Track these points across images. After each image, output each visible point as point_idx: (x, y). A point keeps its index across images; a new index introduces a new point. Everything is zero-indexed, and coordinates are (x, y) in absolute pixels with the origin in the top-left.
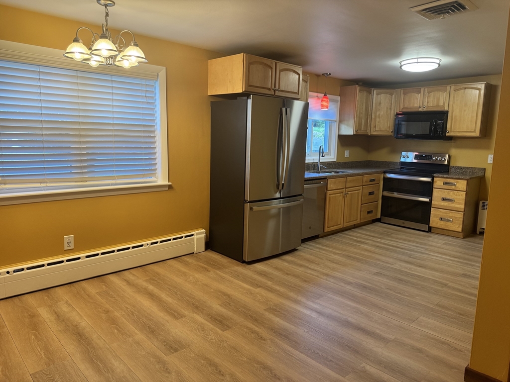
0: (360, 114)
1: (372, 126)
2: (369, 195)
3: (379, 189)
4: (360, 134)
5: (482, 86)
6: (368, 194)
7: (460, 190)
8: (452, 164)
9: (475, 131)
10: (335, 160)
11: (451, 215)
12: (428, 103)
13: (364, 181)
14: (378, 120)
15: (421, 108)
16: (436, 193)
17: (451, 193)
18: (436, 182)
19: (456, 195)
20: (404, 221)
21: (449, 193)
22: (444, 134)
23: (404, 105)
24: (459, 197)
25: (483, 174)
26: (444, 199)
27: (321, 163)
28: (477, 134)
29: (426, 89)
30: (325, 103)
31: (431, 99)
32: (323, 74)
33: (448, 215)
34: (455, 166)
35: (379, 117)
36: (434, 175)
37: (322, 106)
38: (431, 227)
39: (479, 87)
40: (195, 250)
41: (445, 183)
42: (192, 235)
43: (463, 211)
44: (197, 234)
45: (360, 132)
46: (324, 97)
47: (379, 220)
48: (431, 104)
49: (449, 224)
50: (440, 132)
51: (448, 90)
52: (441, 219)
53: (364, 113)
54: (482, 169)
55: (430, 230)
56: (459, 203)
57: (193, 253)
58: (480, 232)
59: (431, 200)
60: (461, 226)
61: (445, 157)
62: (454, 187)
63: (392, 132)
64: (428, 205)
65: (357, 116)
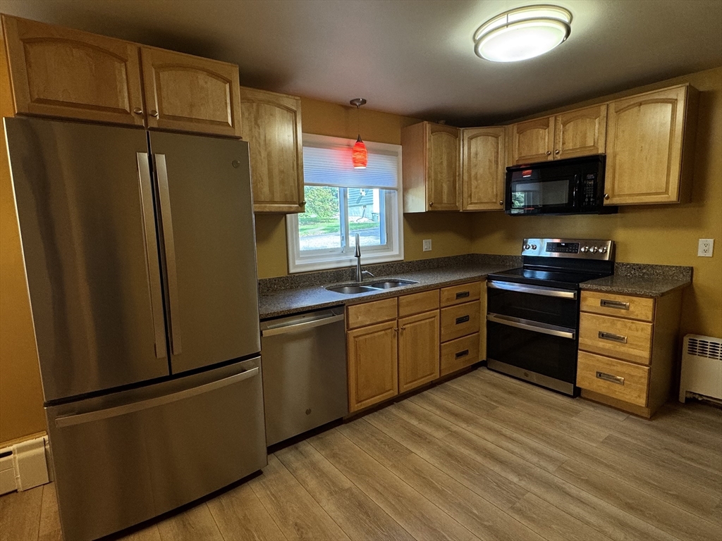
0: (436, 174)
1: (466, 195)
2: (457, 323)
3: (479, 311)
4: (440, 209)
5: (680, 94)
6: (455, 321)
7: (639, 318)
8: (619, 259)
9: (666, 192)
10: (402, 258)
11: (619, 368)
12: (563, 144)
13: (444, 299)
14: (474, 183)
15: (552, 155)
16: (586, 322)
17: (619, 324)
18: (585, 299)
19: (630, 329)
20: (526, 371)
21: (613, 324)
22: (598, 202)
23: (520, 153)
24: (636, 334)
25: (689, 279)
26: (602, 336)
27: (362, 267)
28: (672, 196)
29: (560, 119)
30: (359, 157)
31: (570, 135)
32: (352, 102)
33: (615, 368)
34: (625, 261)
35: (476, 178)
36: (581, 285)
37: (355, 162)
38: (580, 389)
39: (673, 96)
40: (19, 485)
41: (604, 303)
42: (9, 453)
43: (647, 363)
44: (20, 450)
45: (439, 208)
46: (357, 145)
47: (483, 364)
48: (570, 145)
49: (617, 387)
50: (589, 198)
51: (603, 113)
52: (600, 375)
53: (445, 171)
54: (685, 268)
55: (577, 393)
56: (637, 347)
57: (16, 491)
58: (686, 399)
59: (577, 335)
60: (644, 395)
61: (605, 245)
62: (623, 311)
63: (502, 204)
64: (573, 345)
65: (429, 177)
